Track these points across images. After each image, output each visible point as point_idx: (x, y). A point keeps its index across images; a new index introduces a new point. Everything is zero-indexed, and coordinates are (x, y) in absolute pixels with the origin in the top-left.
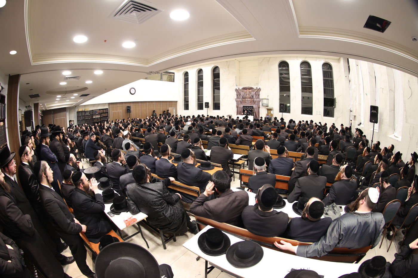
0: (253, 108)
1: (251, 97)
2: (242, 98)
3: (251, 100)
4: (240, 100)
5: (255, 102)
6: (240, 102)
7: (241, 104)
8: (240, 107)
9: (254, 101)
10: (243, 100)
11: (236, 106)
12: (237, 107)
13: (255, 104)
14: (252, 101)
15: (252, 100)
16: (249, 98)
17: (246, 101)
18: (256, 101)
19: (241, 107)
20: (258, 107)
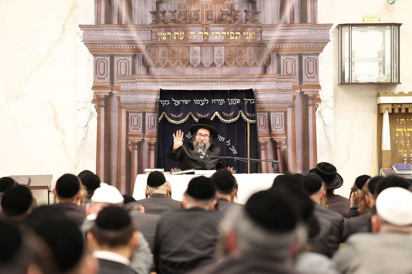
0: (252, 109)
1: (233, 14)
2: (149, 20)
3: (235, 37)
4: (134, 34)
5: (277, 52)
6: (136, 53)
7: (141, 70)
8: (131, 98)
9: (261, 45)
10: (163, 35)
11: (90, 95)
12: (97, 100)
13: (272, 70)
14: (246, 44)
15: (249, 35)
16: (220, 21)
17: (187, 43)
18: (281, 42)
19: (142, 97)
20: (305, 98)
